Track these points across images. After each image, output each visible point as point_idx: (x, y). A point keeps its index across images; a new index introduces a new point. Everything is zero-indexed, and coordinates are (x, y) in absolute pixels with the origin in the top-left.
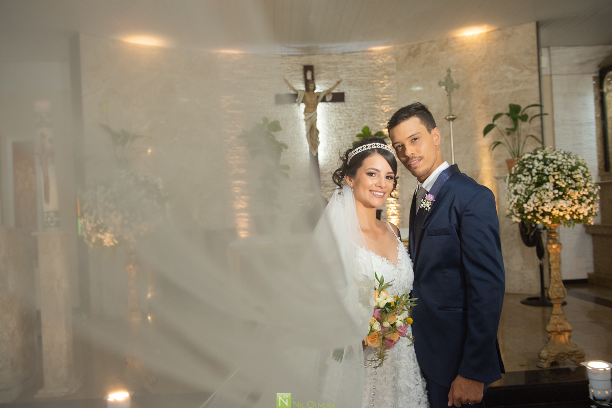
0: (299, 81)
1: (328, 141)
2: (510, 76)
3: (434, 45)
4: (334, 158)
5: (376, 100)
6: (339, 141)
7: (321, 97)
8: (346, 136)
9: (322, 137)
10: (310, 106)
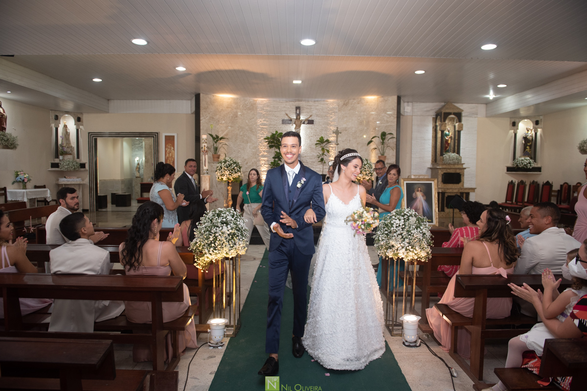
2: (385, 118)
3: (355, 101)
7: (303, 122)
10: (297, 125)
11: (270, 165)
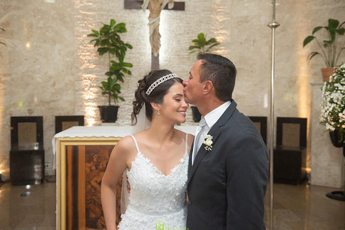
1: (168, 45)
4: (173, 59)
5: (212, 10)
6: (178, 45)
7: (164, 5)
8: (184, 41)
9: (163, 41)
10: (154, 12)
11: (101, 88)
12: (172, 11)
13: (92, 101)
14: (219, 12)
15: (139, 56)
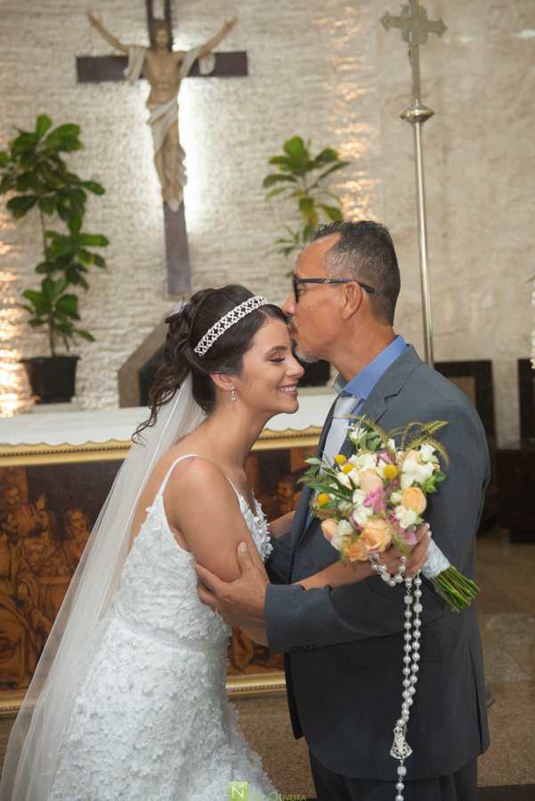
0: (136, 24)
1: (210, 176)
4: (226, 215)
5: (326, 70)
6: (237, 175)
7: (188, 63)
8: (255, 163)
9: (194, 165)
10: (160, 86)
11: (26, 308)
12: (215, 80)
13: (9, 346)
14: (345, 72)
15: (128, 211)
